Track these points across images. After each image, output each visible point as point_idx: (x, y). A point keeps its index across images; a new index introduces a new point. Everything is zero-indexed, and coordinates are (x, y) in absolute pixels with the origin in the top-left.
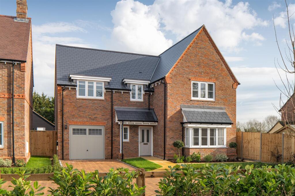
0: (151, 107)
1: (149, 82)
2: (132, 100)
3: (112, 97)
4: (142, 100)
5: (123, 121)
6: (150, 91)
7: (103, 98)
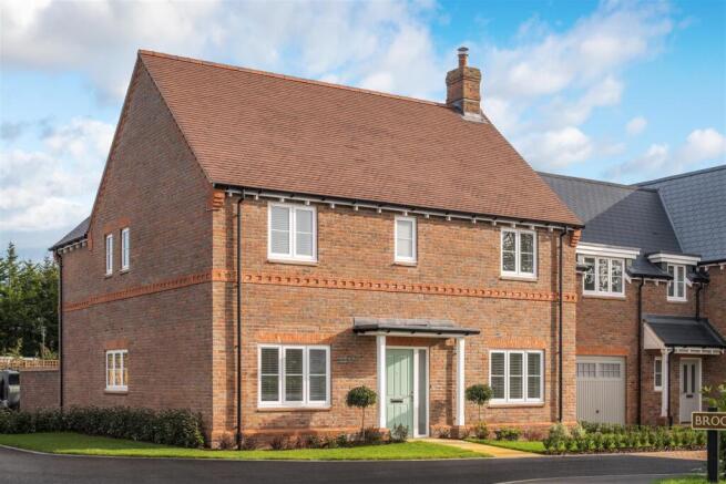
0: (702, 315)
1: (699, 260)
2: (669, 299)
3: (639, 294)
4: (684, 299)
5: (673, 346)
6: (701, 280)
7: (622, 295)
